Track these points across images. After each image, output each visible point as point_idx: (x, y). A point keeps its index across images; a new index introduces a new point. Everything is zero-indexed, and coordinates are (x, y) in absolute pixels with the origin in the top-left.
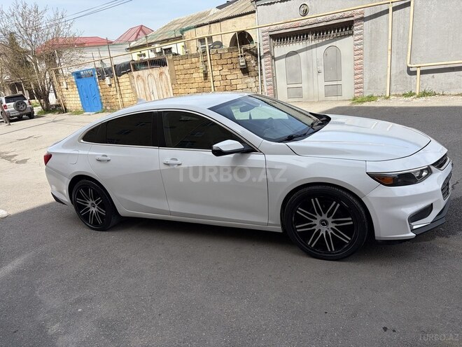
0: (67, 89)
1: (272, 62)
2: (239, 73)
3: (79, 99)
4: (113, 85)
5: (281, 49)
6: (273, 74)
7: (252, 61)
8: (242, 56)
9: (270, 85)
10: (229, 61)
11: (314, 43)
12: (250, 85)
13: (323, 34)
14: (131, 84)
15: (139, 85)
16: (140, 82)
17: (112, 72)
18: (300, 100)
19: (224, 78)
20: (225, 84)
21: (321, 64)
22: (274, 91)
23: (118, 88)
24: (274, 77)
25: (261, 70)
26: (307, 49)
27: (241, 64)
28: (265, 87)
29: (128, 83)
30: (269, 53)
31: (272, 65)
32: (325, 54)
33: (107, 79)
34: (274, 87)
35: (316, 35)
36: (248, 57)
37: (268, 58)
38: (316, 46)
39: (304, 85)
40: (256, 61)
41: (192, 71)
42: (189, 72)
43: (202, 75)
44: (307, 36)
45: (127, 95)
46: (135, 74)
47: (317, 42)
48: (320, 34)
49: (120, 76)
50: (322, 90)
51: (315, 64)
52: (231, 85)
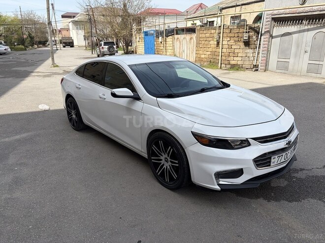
0: (139, 41)
1: (269, 39)
2: (242, 45)
3: (144, 49)
4: (163, 43)
5: (278, 30)
6: (268, 49)
7: (254, 37)
8: (246, 32)
9: (264, 57)
10: (236, 35)
11: (306, 27)
12: (248, 55)
13: (316, 21)
14: (173, 43)
15: (177, 44)
16: (178, 43)
17: (163, 34)
18: (286, 72)
19: (230, 47)
20: (230, 51)
21: (309, 45)
22: (267, 62)
23: (165, 45)
24: (268, 51)
25: (260, 44)
26: (300, 32)
27: (245, 38)
28: (260, 58)
29: (171, 43)
30: (268, 32)
31: (269, 42)
32: (314, 38)
33: (160, 38)
34: (267, 59)
35: (309, 21)
36: (251, 34)
37: (267, 36)
38: (308, 30)
39: (291, 61)
40: (257, 37)
41: (210, 39)
42: (208, 40)
43: (216, 43)
44: (302, 22)
45: (169, 51)
46: (176, 36)
47: (309, 27)
48: (313, 21)
49: (167, 37)
50: (305, 67)
51: (304, 45)
52: (234, 53)
